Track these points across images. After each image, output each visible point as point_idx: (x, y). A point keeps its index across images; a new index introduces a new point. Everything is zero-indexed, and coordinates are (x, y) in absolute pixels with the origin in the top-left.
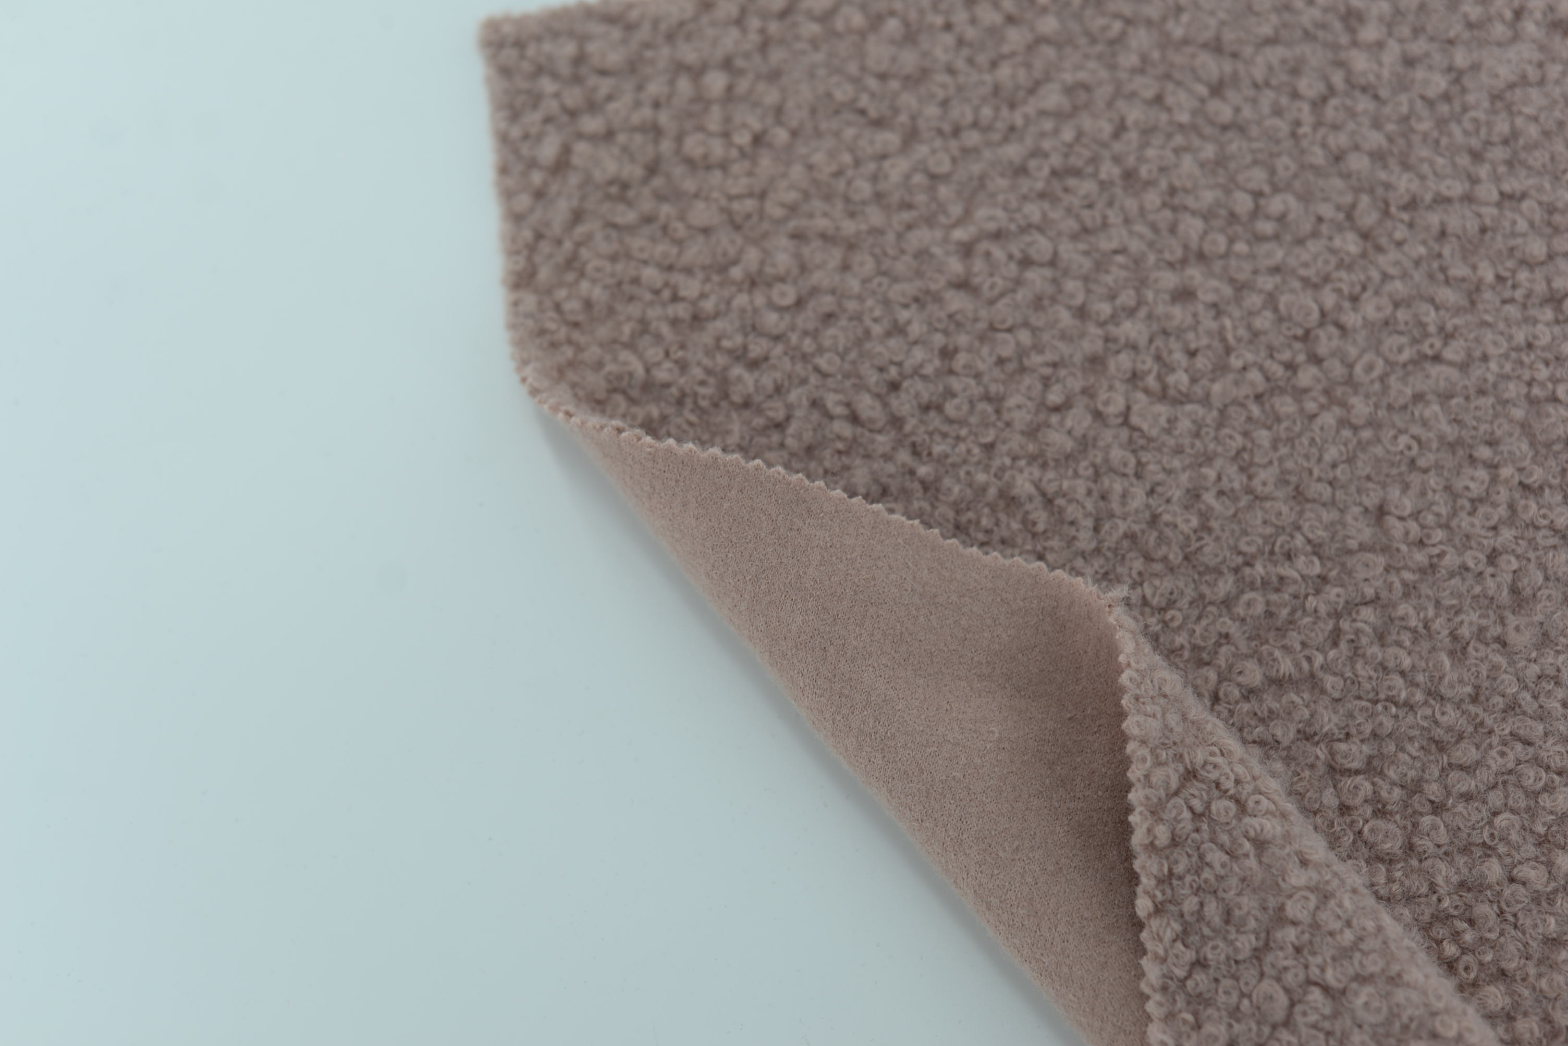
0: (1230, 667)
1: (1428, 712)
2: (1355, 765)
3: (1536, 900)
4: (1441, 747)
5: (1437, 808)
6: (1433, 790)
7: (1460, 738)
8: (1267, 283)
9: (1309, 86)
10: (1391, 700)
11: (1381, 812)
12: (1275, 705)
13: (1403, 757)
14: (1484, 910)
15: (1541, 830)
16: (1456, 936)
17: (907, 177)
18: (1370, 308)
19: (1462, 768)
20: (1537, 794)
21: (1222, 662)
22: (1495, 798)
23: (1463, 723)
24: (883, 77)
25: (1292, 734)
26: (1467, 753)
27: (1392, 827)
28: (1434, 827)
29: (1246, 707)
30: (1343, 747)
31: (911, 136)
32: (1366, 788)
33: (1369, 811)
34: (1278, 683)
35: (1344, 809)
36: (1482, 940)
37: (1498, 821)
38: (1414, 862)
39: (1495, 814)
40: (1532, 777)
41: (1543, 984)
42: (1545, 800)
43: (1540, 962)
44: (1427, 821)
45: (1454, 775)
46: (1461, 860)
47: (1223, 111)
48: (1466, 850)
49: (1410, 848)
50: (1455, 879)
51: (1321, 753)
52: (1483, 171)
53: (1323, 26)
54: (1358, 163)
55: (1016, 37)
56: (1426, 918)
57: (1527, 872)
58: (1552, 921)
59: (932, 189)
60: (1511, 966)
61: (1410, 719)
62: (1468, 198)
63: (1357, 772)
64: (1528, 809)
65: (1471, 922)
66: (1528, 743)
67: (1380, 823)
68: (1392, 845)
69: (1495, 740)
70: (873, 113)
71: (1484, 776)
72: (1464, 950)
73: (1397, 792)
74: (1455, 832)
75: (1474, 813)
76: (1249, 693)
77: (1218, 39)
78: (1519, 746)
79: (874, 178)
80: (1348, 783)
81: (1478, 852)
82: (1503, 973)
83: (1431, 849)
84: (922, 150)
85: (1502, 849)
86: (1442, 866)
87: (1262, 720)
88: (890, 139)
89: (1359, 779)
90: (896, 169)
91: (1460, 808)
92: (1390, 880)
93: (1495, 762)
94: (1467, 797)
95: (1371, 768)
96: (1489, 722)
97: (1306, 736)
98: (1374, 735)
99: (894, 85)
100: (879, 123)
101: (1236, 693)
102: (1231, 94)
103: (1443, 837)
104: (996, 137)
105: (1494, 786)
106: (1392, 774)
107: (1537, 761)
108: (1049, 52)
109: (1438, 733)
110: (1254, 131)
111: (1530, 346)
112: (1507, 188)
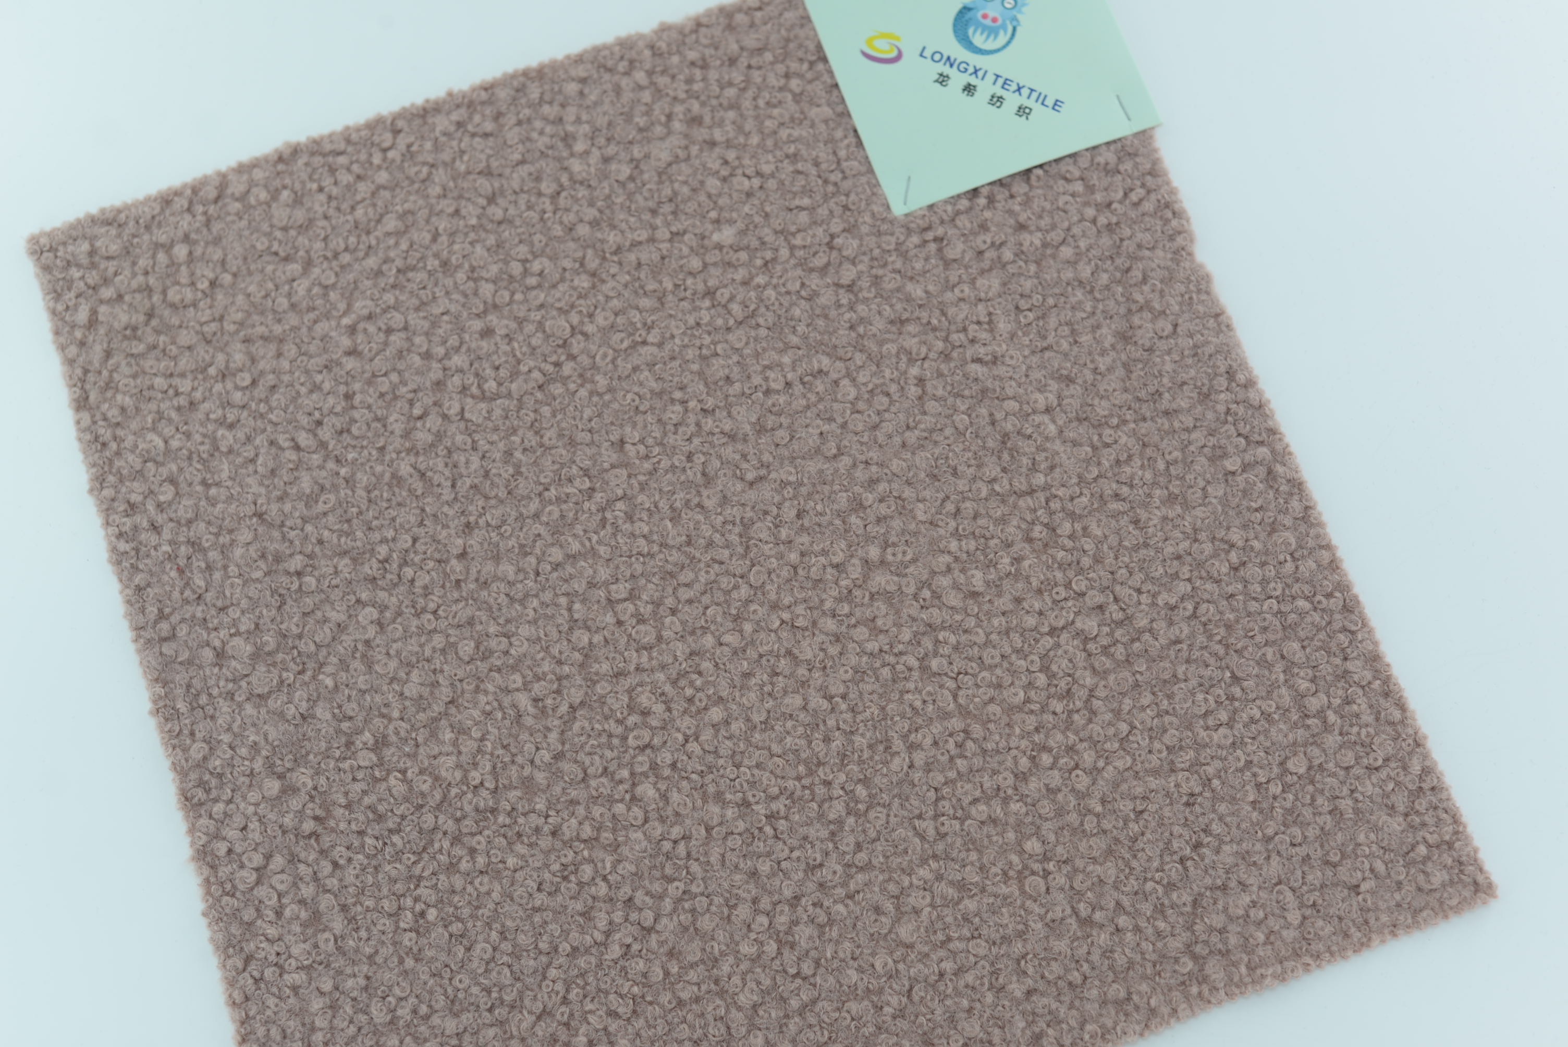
0: (544, 553)
1: (662, 556)
2: (623, 596)
3: (735, 653)
4: (672, 575)
5: (674, 612)
6: (670, 602)
7: (683, 567)
8: (536, 316)
9: (547, 187)
10: (639, 554)
11: (641, 621)
12: (572, 571)
13: (650, 586)
14: (706, 665)
15: (734, 612)
16: (692, 683)
17: (309, 290)
18: (601, 319)
19: (686, 585)
20: (729, 592)
21: (538, 551)
22: (706, 599)
23: (684, 559)
24: (285, 229)
25: (584, 586)
26: (686, 576)
27: (648, 628)
28: (672, 623)
29: (555, 575)
30: (614, 587)
31: (308, 264)
32: (631, 608)
33: (634, 621)
34: (572, 558)
35: (620, 623)
36: (708, 682)
37: (708, 612)
38: (664, 646)
39: (707, 608)
40: (725, 582)
41: (744, 700)
42: (735, 595)
43: (742, 688)
44: (667, 621)
45: (681, 590)
46: (690, 639)
47: (496, 212)
48: (693, 633)
49: (659, 638)
50: (688, 651)
51: (602, 593)
52: (658, 221)
53: (552, 147)
54: (583, 230)
55: (364, 188)
56: (674, 676)
57: (727, 638)
58: (745, 663)
59: (325, 295)
60: (724, 694)
61: (652, 563)
62: (652, 240)
63: (625, 600)
64: (726, 601)
65: (700, 673)
66: (722, 563)
67: (641, 627)
68: (650, 639)
69: (702, 565)
70: (282, 254)
71: (697, 587)
72: (698, 690)
73: (650, 607)
74: (683, 623)
75: (696, 610)
76: (556, 566)
77: (488, 166)
78: (716, 566)
79: (289, 295)
80: (619, 607)
81: (699, 632)
82: (721, 698)
83: (673, 636)
84: (316, 271)
85: (713, 628)
86: (679, 644)
87: (566, 581)
88: (294, 268)
89: (626, 604)
90: (301, 287)
91: (686, 608)
92: (651, 658)
93: (703, 578)
94: (690, 602)
95: (632, 596)
96: (698, 555)
97: (591, 585)
98: (633, 576)
99: (293, 233)
100: (287, 259)
101: (549, 568)
102: (500, 201)
103: (678, 628)
104: (361, 254)
105: (705, 592)
106: (644, 597)
107: (727, 573)
108: (386, 194)
109: (669, 567)
110: (518, 222)
111: (698, 324)
112: (674, 229)
